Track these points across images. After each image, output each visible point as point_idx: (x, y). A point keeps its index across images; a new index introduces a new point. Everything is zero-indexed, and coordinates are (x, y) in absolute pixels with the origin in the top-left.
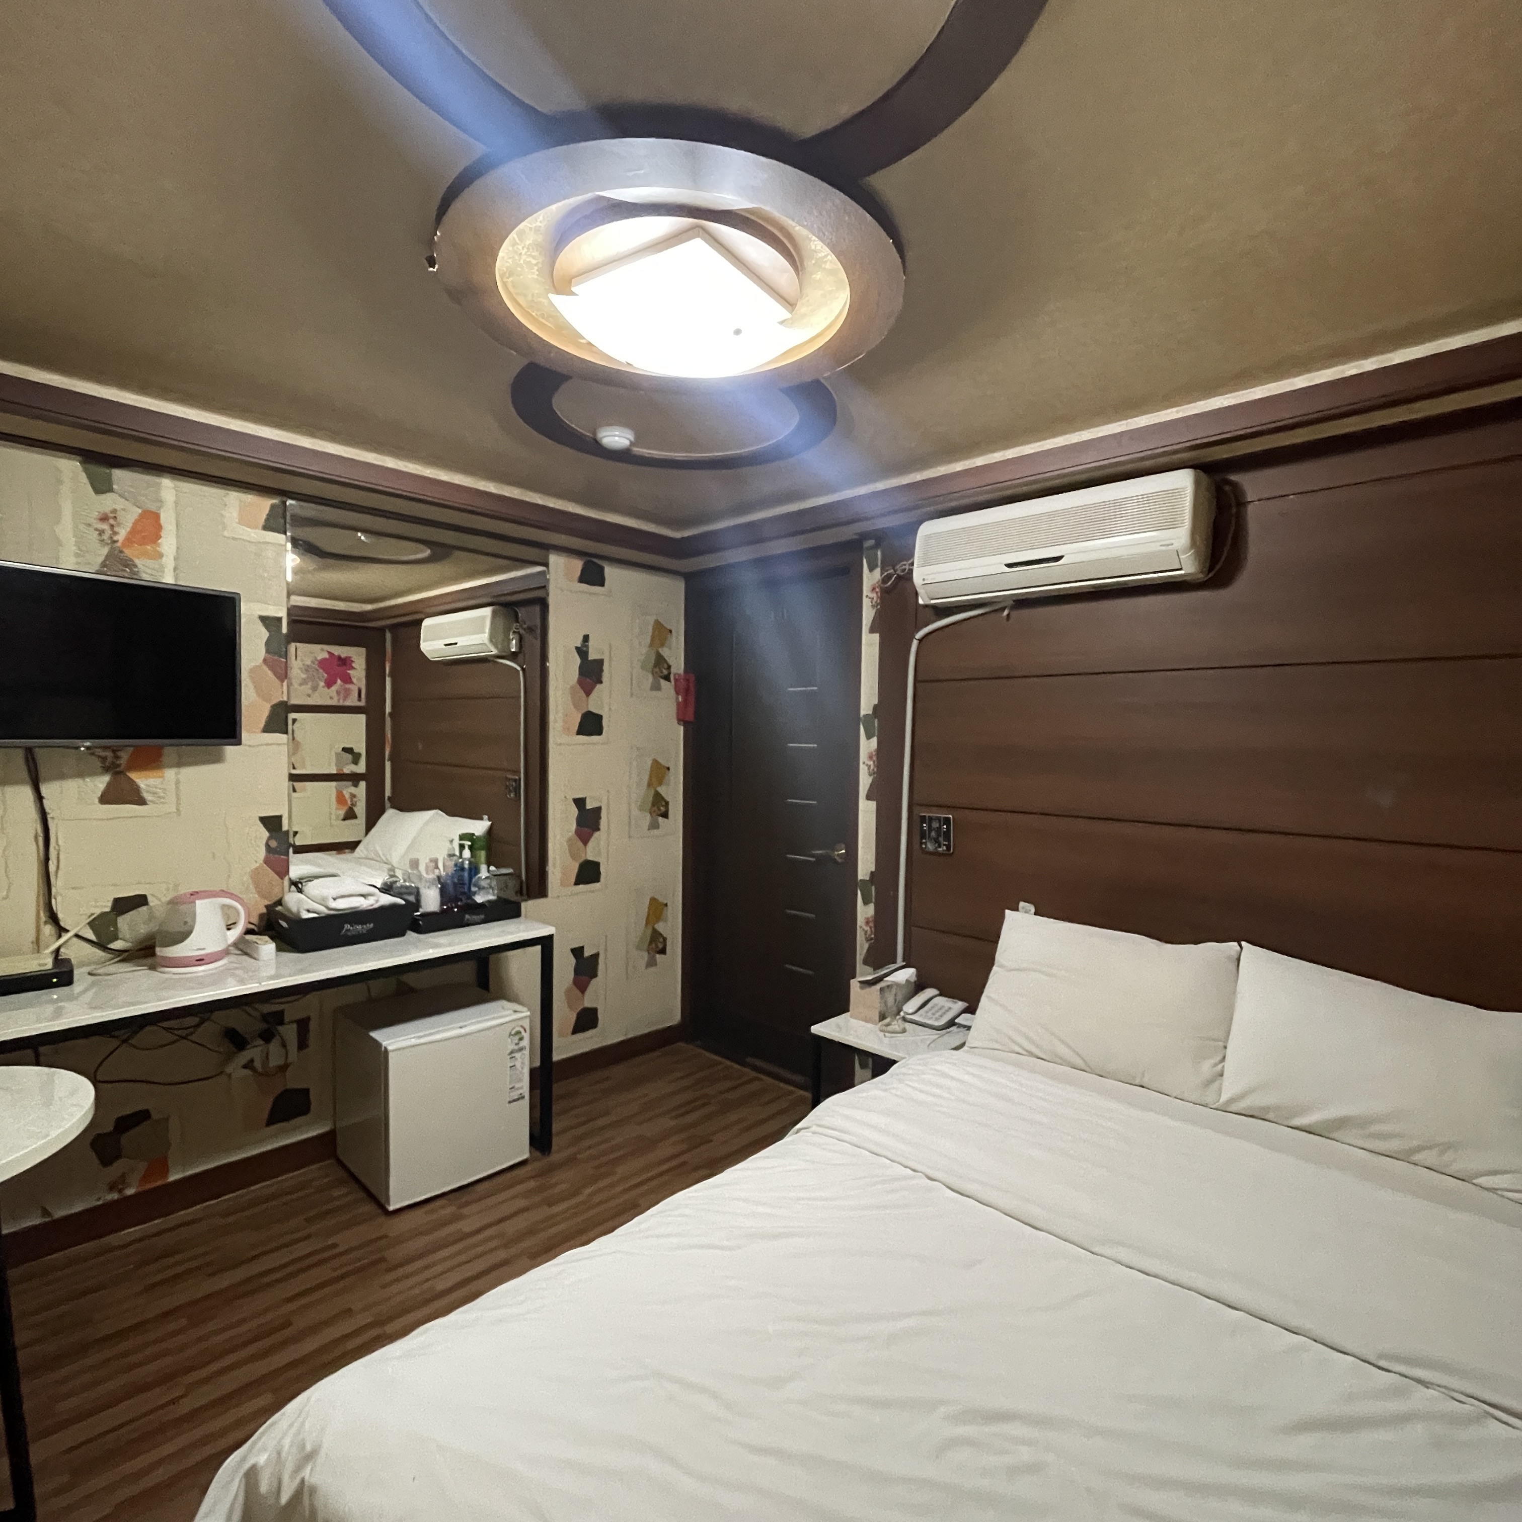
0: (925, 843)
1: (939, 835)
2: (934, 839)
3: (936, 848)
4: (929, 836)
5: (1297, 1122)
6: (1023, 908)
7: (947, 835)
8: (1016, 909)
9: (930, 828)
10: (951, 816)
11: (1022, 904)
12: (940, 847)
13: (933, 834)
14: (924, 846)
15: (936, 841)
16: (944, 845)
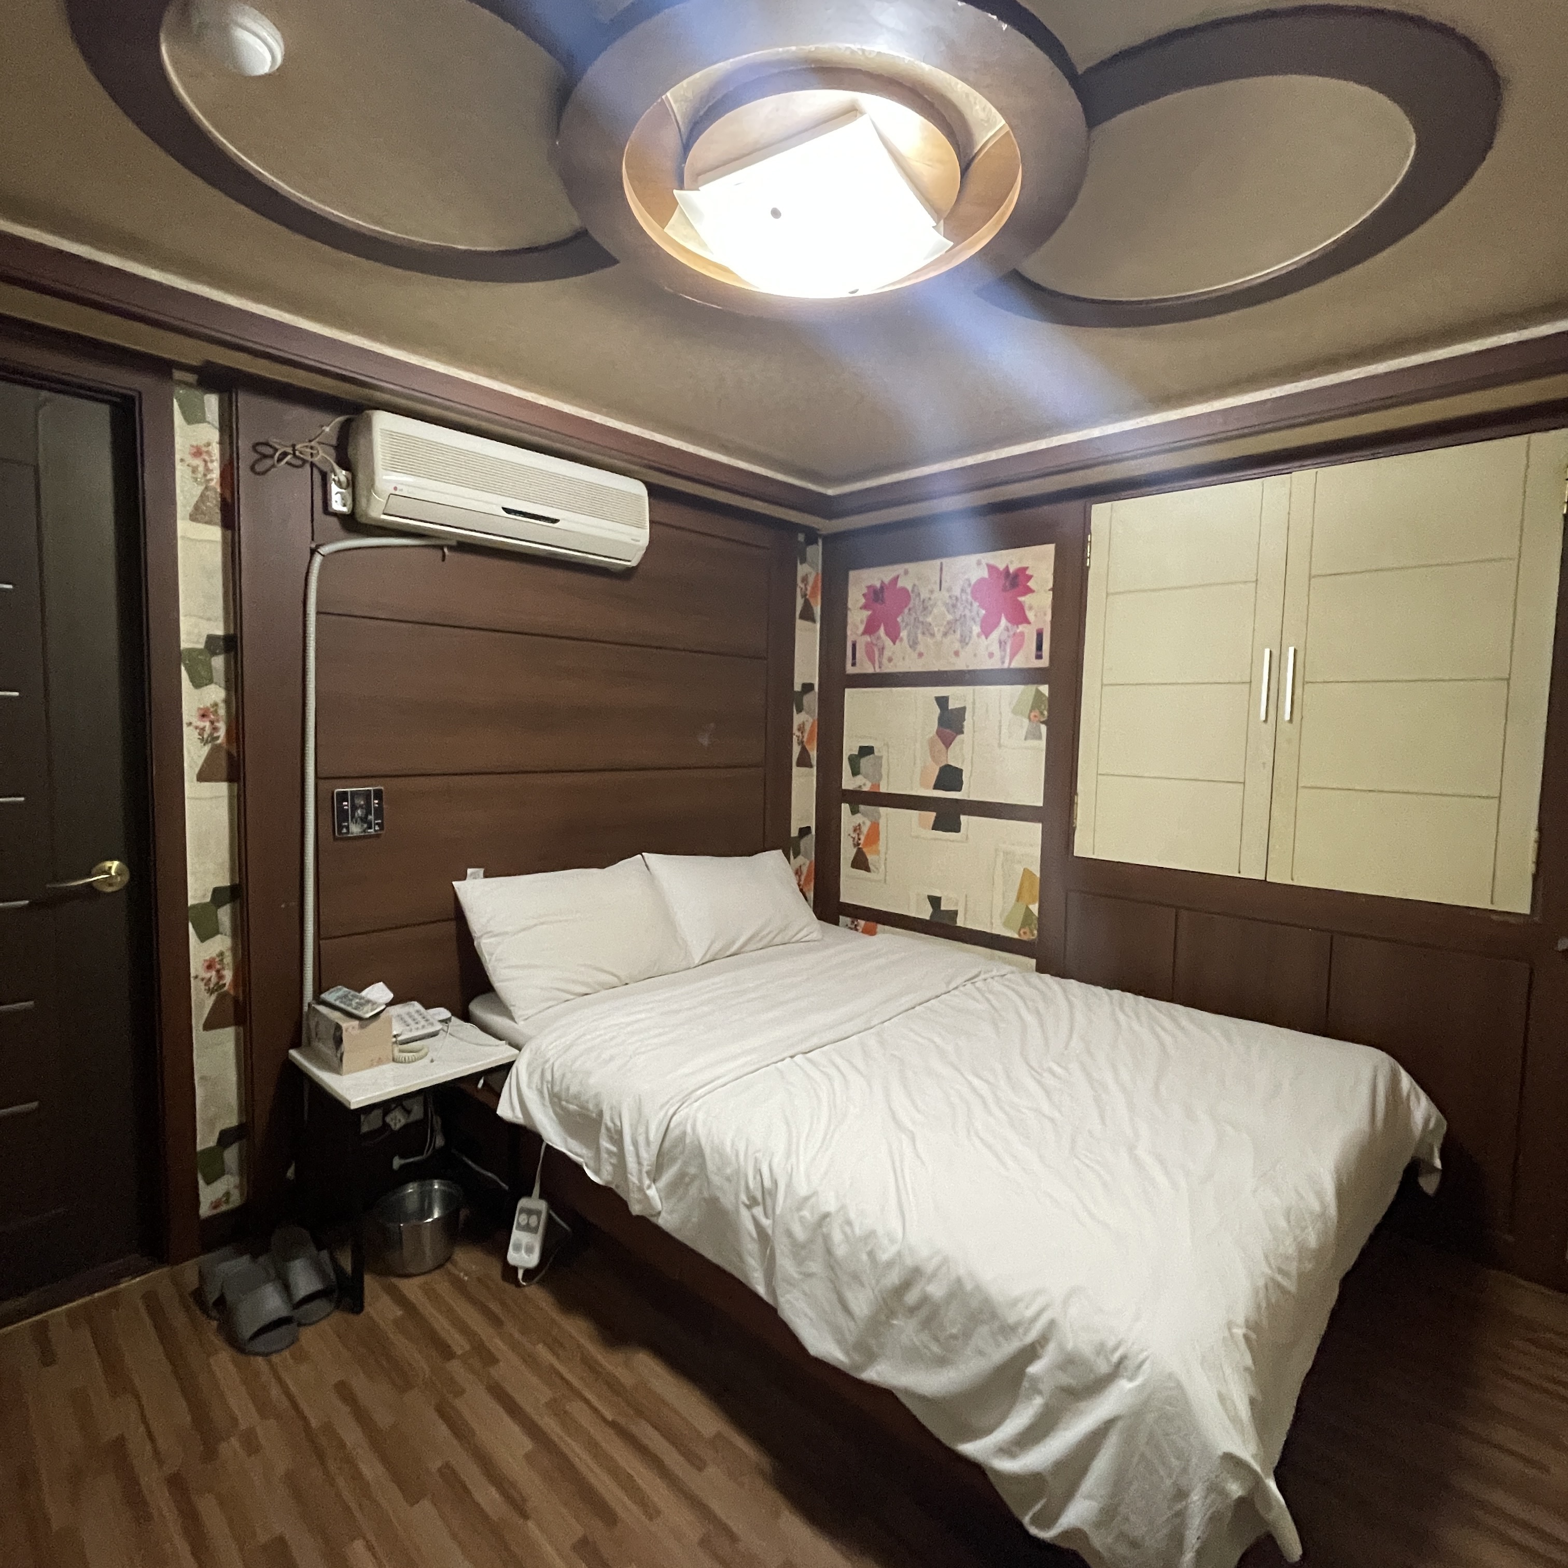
0: (348, 827)
1: (368, 812)
2: (361, 819)
3: (364, 831)
4: (353, 817)
5: (728, 953)
6: (472, 874)
7: (379, 813)
8: (463, 877)
9: (354, 808)
10: (382, 788)
11: (470, 871)
12: (370, 828)
13: (359, 812)
14: (344, 830)
15: (364, 820)
16: (377, 824)
